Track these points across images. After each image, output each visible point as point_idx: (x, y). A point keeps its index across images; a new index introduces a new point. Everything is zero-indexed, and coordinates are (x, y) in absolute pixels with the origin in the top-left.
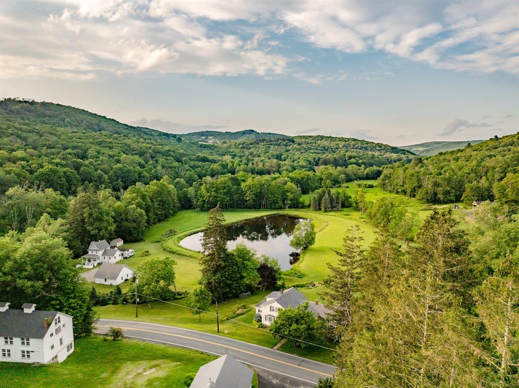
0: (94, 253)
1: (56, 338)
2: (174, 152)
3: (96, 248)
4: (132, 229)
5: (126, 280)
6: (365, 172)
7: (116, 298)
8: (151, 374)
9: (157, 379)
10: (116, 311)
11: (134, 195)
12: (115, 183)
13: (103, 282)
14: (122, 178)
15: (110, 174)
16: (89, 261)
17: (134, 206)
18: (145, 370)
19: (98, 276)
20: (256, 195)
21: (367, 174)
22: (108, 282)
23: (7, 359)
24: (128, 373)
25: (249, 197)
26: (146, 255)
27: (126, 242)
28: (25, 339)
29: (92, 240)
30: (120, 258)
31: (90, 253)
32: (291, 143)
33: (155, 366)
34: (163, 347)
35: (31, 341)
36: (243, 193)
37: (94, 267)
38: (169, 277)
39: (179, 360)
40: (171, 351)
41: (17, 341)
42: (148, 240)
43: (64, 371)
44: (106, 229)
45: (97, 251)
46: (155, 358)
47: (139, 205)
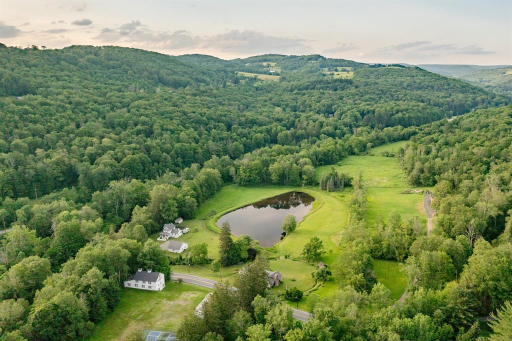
0: (167, 231)
1: (160, 282)
2: (225, 116)
3: (167, 229)
4: (188, 213)
5: (184, 250)
6: (402, 133)
7: (180, 261)
8: (193, 295)
9: (194, 297)
10: (180, 268)
11: (189, 188)
12: (176, 160)
13: (172, 251)
14: (181, 155)
15: (172, 153)
16: (164, 236)
17: (189, 197)
18: (191, 294)
19: (170, 247)
20: (280, 176)
21: (404, 134)
22: (175, 251)
23: (143, 288)
24: (185, 295)
25: (274, 177)
26: (196, 232)
27: (184, 219)
28: (150, 282)
29: (165, 223)
30: (181, 234)
31: (164, 231)
32: (349, 85)
33: (194, 293)
34: (198, 286)
35: (152, 283)
36: (269, 175)
37: (167, 240)
38: (205, 253)
39: (203, 292)
40: (201, 288)
41: (147, 282)
42: (198, 217)
43: (163, 293)
44: (173, 215)
45: (168, 230)
46: (194, 290)
47: (192, 196)
